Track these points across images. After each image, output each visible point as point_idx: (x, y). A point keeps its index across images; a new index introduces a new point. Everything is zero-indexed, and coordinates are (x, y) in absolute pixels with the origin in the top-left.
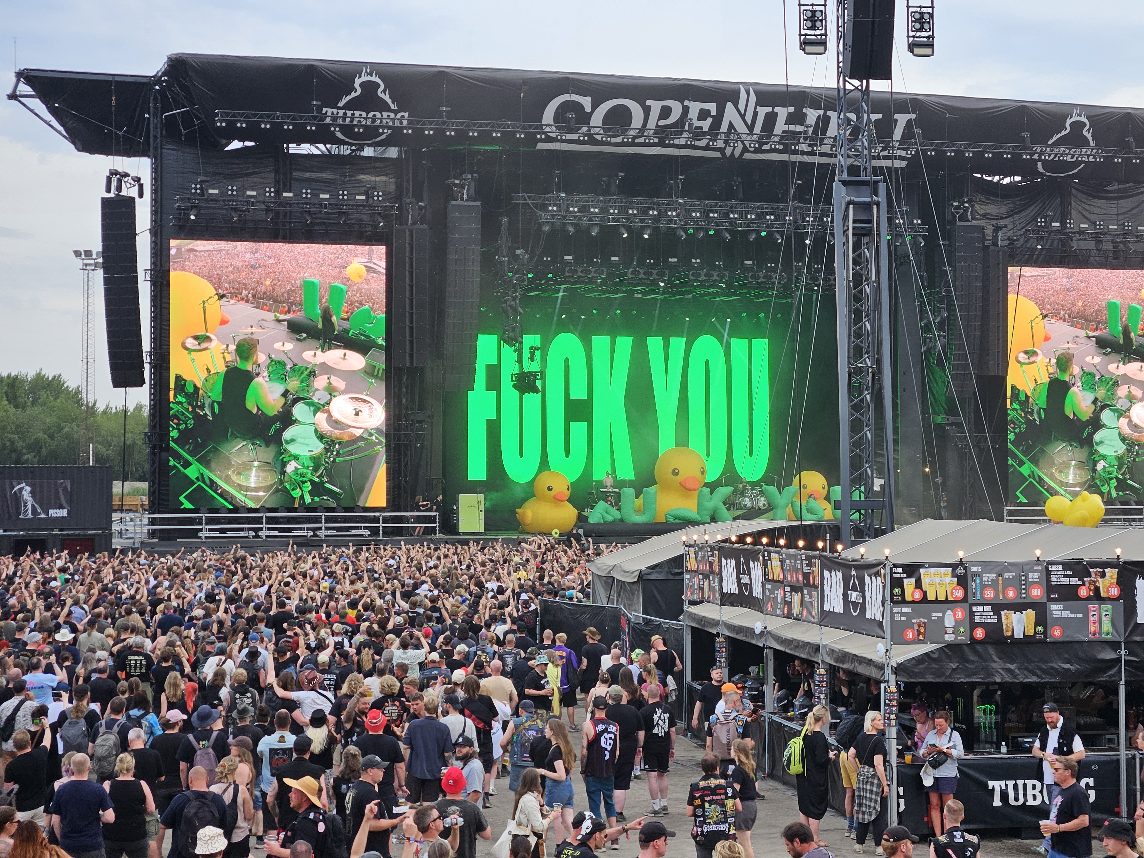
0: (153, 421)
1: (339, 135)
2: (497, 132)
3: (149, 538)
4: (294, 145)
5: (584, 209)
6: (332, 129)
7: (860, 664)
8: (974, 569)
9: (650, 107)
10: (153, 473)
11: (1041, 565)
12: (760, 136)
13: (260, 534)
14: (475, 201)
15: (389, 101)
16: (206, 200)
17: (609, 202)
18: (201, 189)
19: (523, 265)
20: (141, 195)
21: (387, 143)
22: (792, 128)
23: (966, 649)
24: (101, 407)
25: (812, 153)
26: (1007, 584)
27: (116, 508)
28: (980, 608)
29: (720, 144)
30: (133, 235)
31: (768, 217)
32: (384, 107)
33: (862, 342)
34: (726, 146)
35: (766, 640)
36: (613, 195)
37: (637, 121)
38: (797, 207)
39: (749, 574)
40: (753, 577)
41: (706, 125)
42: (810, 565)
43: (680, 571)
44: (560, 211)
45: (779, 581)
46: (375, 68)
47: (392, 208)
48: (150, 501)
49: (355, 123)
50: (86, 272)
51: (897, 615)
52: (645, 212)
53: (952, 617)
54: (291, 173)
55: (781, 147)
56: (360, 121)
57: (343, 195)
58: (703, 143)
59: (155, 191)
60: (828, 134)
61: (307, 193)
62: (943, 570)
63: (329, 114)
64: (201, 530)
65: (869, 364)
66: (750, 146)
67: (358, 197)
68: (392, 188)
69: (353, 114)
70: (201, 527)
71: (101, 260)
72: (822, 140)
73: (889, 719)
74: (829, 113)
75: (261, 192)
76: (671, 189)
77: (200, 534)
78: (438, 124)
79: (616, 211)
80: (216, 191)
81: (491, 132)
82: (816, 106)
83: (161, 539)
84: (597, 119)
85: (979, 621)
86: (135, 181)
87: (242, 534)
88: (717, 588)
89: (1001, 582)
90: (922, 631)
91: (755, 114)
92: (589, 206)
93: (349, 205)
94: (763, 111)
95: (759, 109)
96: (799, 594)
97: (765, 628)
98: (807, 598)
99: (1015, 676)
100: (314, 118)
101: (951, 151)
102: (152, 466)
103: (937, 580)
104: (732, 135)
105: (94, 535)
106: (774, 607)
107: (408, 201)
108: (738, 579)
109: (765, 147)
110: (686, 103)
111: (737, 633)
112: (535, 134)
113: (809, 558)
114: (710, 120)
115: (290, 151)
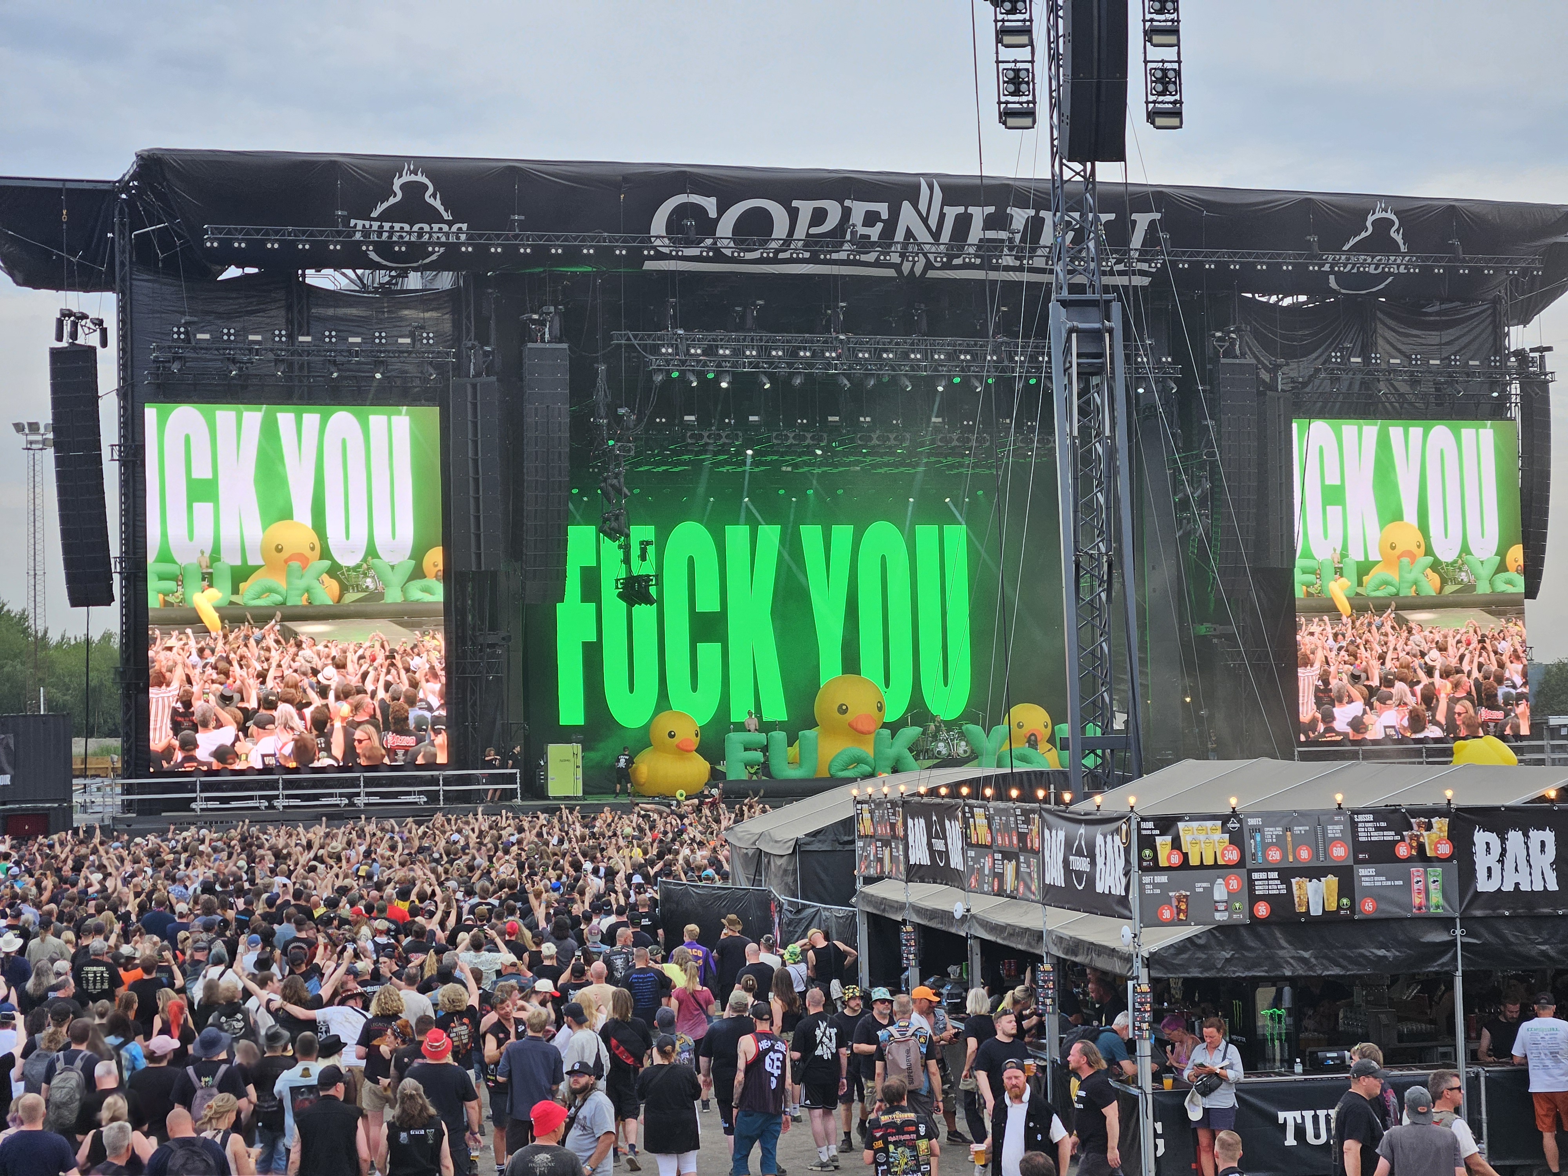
0: (126, 652)
1: (373, 256)
2: (589, 248)
3: (123, 813)
4: (312, 271)
5: (710, 351)
6: (364, 248)
7: (1099, 955)
8: (1252, 822)
9: (798, 209)
10: (128, 723)
11: (1344, 814)
12: (949, 247)
13: (275, 803)
14: (561, 342)
15: (441, 209)
16: (194, 349)
17: (744, 340)
18: (186, 333)
19: (628, 429)
20: (104, 344)
21: (438, 266)
22: (991, 234)
23: (1244, 932)
24: (54, 637)
25: (1021, 269)
26: (1298, 841)
27: (77, 773)
28: (1263, 875)
29: (895, 258)
30: (94, 398)
31: (962, 357)
32: (433, 216)
33: (1092, 519)
34: (902, 261)
35: (969, 927)
36: (750, 330)
37: (780, 229)
38: (1002, 343)
39: (945, 838)
40: (949, 841)
41: (874, 232)
42: (1027, 822)
43: (851, 838)
44: (677, 354)
45: (986, 846)
46: (422, 163)
47: (448, 354)
48: (124, 762)
49: (395, 239)
50: (31, 452)
51: (1147, 887)
52: (794, 353)
53: (1223, 888)
54: (309, 309)
55: (978, 261)
56: (401, 237)
57: (380, 337)
58: (871, 257)
59: (123, 338)
60: (1042, 243)
61: (330, 336)
62: (1209, 824)
63: (359, 227)
64: (194, 800)
65: (1103, 550)
66: (936, 261)
67: (401, 341)
68: (447, 327)
69: (392, 227)
70: (194, 795)
71: (50, 436)
72: (1033, 250)
73: (1140, 1029)
74: (1042, 213)
75: (269, 335)
76: (829, 321)
77: (193, 806)
78: (507, 238)
79: (754, 353)
80: (207, 336)
81: (580, 248)
82: (1023, 204)
83: (140, 813)
84: (726, 227)
85: (1261, 893)
86: (95, 324)
87: (251, 804)
88: (901, 858)
89: (1289, 839)
90: (1183, 907)
91: (942, 216)
92: (717, 346)
93: (389, 352)
94: (952, 212)
95: (946, 209)
96: (1014, 862)
97: (968, 910)
98: (1023, 868)
99: (1311, 968)
100: (339, 233)
101: (1210, 263)
102: (125, 714)
103: (1202, 837)
104: (910, 246)
105: (49, 809)
106: (980, 882)
107: (469, 344)
108: (930, 845)
109: (956, 262)
110: (847, 203)
111: (930, 919)
112: (641, 249)
113: (1026, 813)
114: (880, 226)
115: (308, 281)
